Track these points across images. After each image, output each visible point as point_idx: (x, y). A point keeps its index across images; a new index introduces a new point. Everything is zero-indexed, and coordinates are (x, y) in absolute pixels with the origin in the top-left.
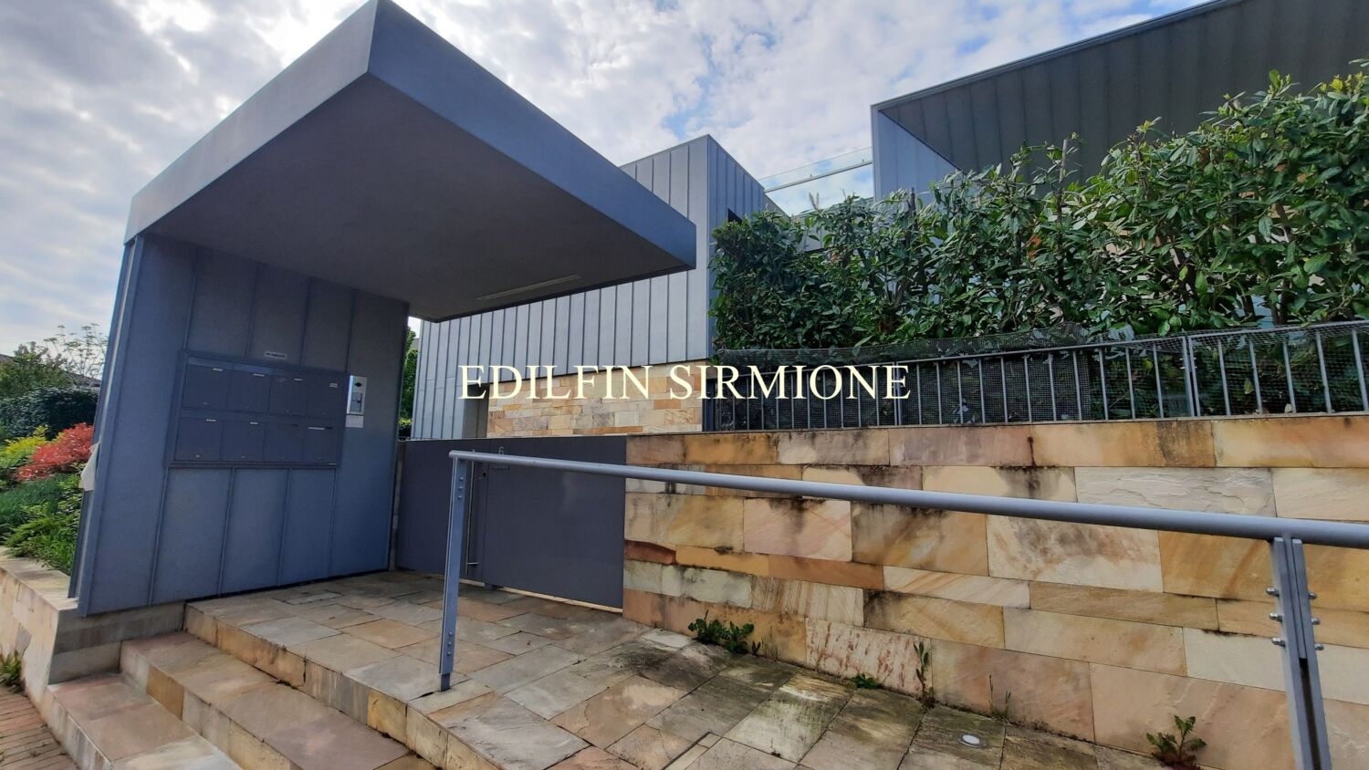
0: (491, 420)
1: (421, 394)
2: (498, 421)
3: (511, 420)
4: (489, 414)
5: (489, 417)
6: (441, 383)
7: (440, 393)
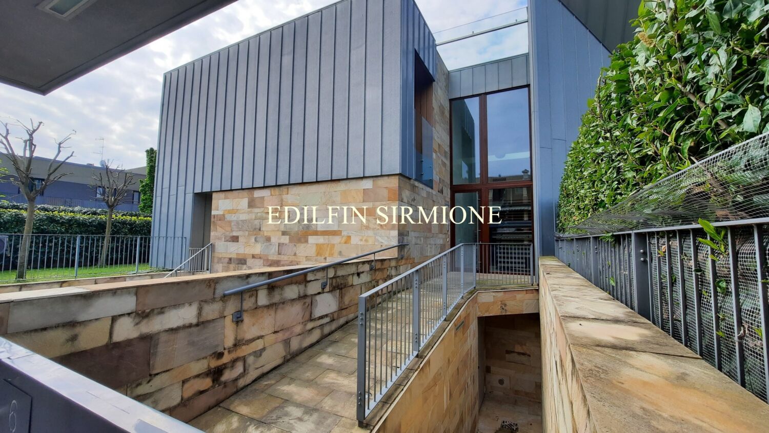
0: (214, 222)
1: (159, 199)
2: (219, 222)
3: (230, 222)
4: (212, 217)
5: (212, 219)
6: (173, 192)
7: (173, 199)
